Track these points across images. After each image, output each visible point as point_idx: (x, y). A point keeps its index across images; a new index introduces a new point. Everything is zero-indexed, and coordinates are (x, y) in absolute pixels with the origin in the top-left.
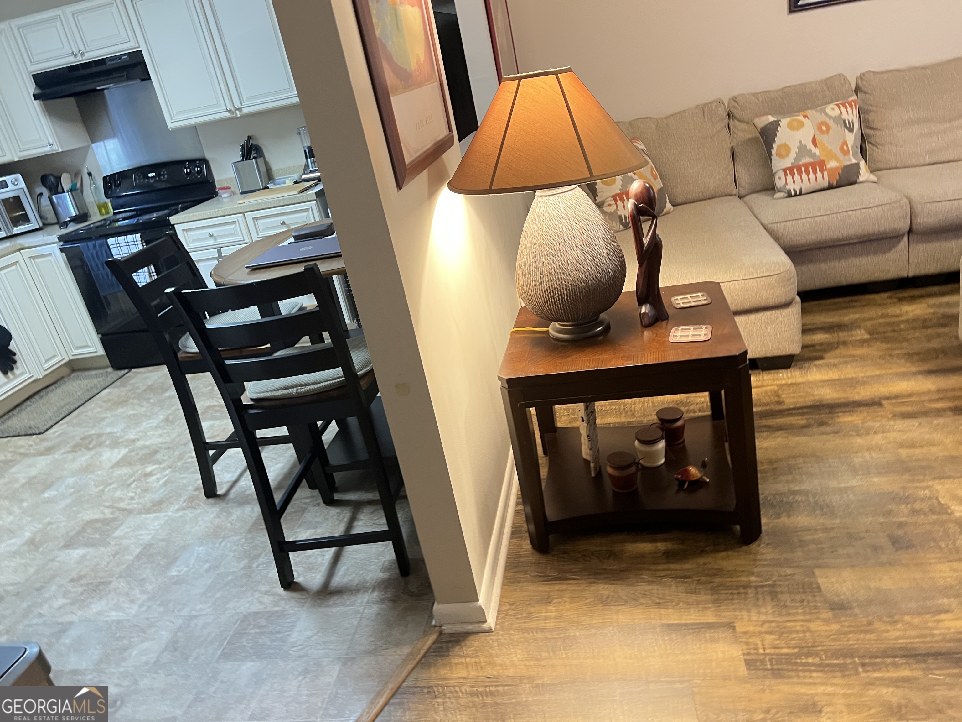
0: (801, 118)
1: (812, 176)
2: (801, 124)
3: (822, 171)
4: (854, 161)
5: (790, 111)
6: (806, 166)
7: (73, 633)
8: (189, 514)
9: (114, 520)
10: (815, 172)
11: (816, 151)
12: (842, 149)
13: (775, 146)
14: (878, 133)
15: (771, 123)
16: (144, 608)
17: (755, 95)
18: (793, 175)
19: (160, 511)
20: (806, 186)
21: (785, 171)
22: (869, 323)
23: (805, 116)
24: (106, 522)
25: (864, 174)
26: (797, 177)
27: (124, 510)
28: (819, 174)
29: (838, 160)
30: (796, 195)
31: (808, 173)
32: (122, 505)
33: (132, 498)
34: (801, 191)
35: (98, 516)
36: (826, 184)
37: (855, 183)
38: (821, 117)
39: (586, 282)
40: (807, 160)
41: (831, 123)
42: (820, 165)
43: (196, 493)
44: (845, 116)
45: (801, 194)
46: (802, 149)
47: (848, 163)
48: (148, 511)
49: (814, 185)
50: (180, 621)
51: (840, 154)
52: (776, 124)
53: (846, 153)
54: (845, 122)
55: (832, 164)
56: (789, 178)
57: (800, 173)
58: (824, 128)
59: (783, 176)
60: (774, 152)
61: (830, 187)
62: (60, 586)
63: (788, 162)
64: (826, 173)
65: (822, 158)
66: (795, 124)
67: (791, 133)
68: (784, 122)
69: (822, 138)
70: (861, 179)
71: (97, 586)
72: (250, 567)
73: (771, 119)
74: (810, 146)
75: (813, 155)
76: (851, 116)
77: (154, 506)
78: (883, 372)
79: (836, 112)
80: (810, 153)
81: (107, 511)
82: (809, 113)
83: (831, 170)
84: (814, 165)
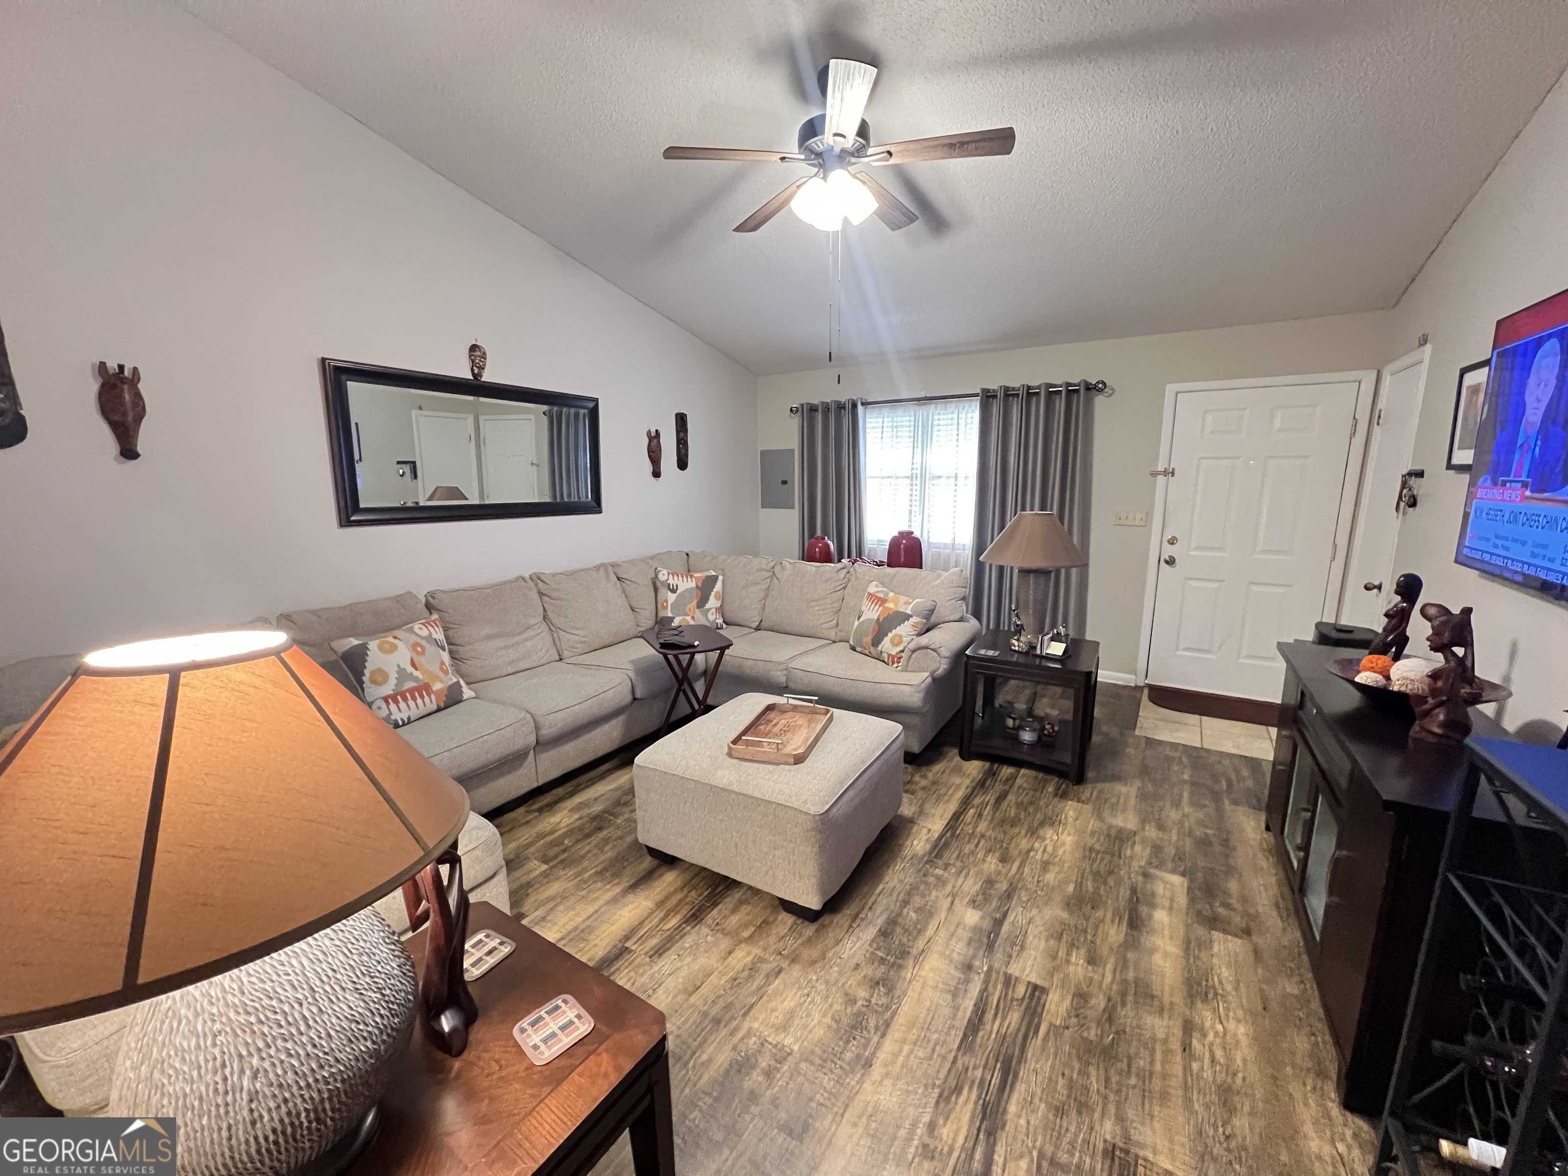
0: (390, 639)
1: (419, 701)
2: (394, 648)
3: (429, 695)
4: (455, 680)
5: (374, 633)
6: (411, 691)
10: (422, 697)
11: (417, 674)
12: (442, 669)
13: (367, 672)
14: (462, 649)
15: (357, 646)
18: (396, 702)
20: (414, 713)
21: (386, 699)
23: (395, 638)
25: (467, 693)
26: (402, 704)
28: (427, 698)
29: (442, 681)
30: (404, 724)
31: (414, 699)
34: (409, 718)
36: (434, 707)
37: (460, 701)
38: (413, 639)
40: (410, 685)
41: (424, 643)
42: (424, 689)
44: (435, 636)
45: (409, 722)
46: (401, 671)
47: (451, 683)
49: (423, 711)
51: (441, 675)
52: (363, 649)
53: (446, 672)
54: (436, 640)
55: (437, 686)
56: (393, 706)
57: (405, 699)
58: (419, 649)
59: (384, 705)
60: (366, 679)
61: (439, 710)
63: (388, 689)
64: (433, 697)
65: (426, 681)
66: (387, 646)
67: (384, 656)
68: (373, 645)
69: (420, 660)
70: (465, 696)
73: (355, 642)
74: (410, 669)
75: (416, 679)
76: (439, 635)
79: (425, 632)
80: (411, 677)
82: (397, 633)
83: (437, 693)
84: (419, 689)
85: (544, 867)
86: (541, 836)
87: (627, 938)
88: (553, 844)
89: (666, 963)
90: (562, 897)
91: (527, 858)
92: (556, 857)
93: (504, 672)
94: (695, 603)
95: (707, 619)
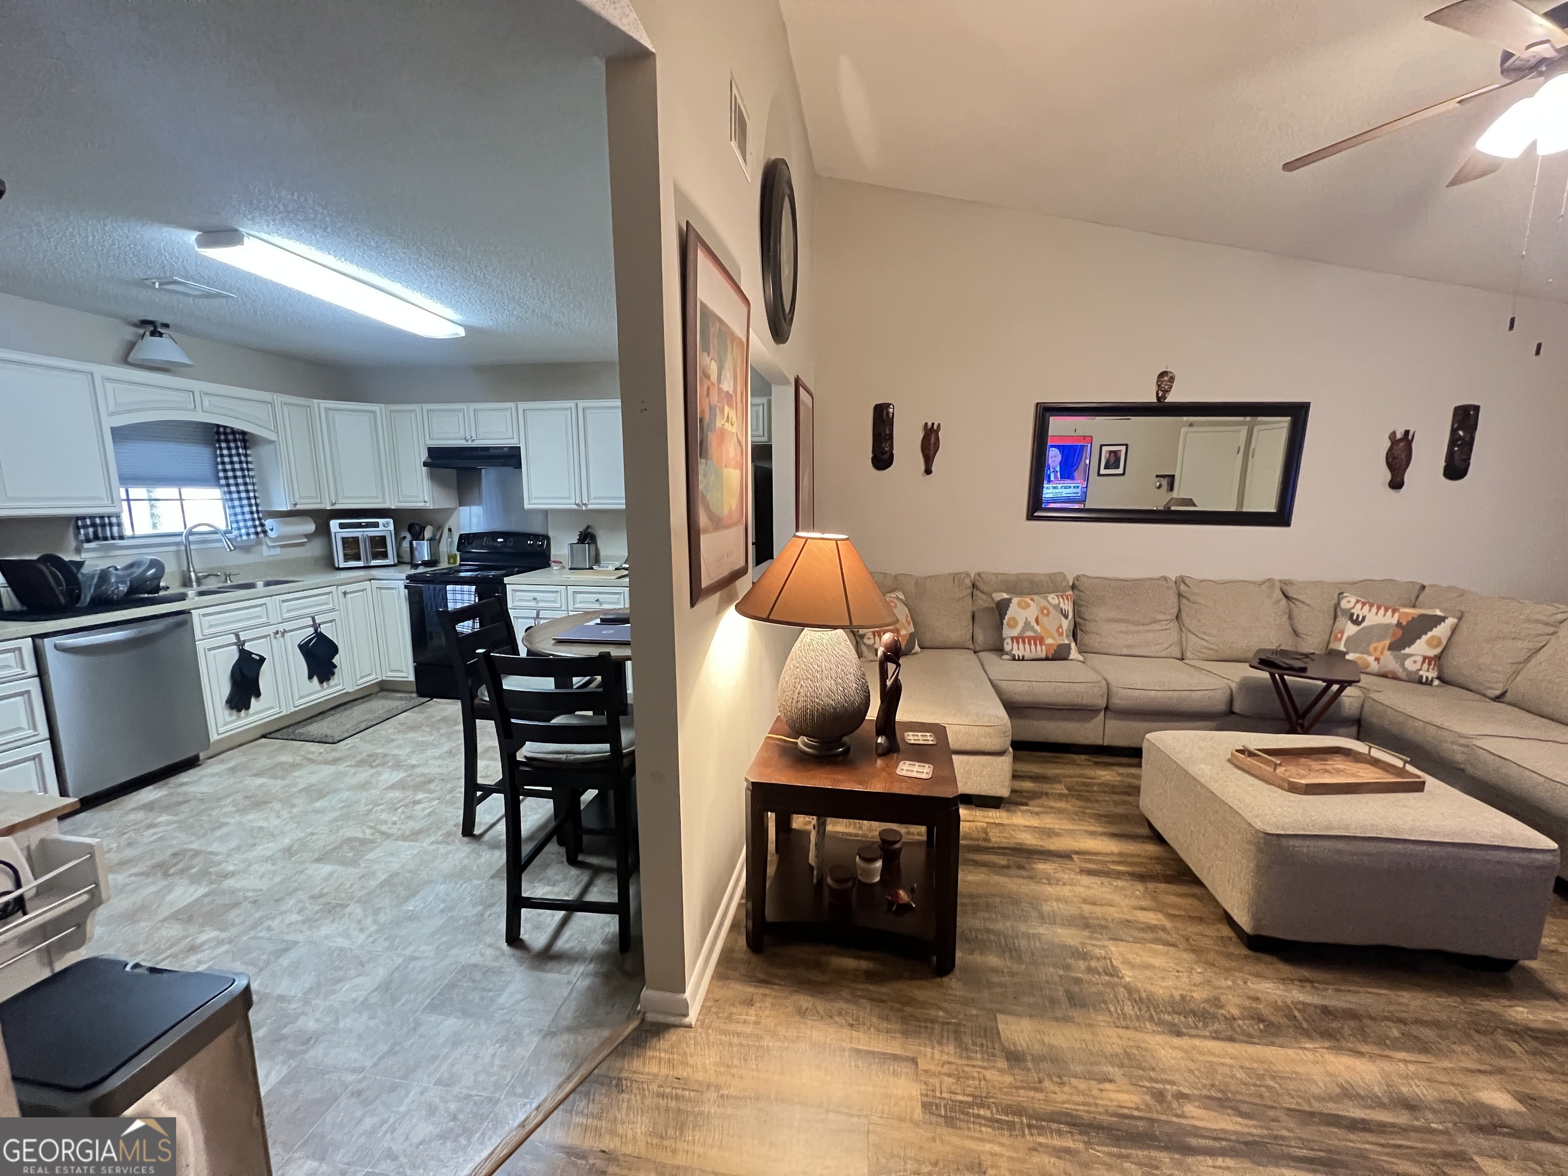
0: (1028, 600)
1: (1033, 647)
2: (1028, 606)
3: (1041, 644)
4: (1067, 642)
5: (1020, 593)
6: (1030, 638)
7: (293, 954)
8: (443, 849)
9: (372, 841)
10: (1036, 645)
11: (1038, 628)
12: (1058, 630)
13: (1007, 617)
14: (1088, 624)
15: (1005, 599)
16: (371, 939)
17: (996, 575)
18: (1018, 643)
19: (416, 841)
20: (1027, 655)
21: (1012, 638)
22: (1068, 780)
23: (1032, 600)
24: (363, 842)
25: (1074, 654)
26: (1021, 645)
27: (383, 833)
28: (1039, 647)
29: (1054, 638)
30: (1019, 660)
31: (1030, 644)
32: (384, 828)
33: (395, 823)
34: (1023, 657)
35: (360, 835)
36: (1044, 656)
37: (1066, 659)
38: (1044, 603)
39: (835, 709)
40: (1029, 634)
41: (1051, 609)
42: (1038, 640)
43: (455, 829)
44: (1062, 605)
45: (1023, 659)
46: (1027, 625)
47: (1062, 642)
48: (405, 838)
49: (1034, 655)
50: (400, 960)
51: (1056, 635)
52: (1009, 601)
53: (1061, 634)
54: (1062, 610)
55: (1049, 641)
56: (1015, 645)
57: (1024, 643)
58: (1045, 612)
59: (1010, 642)
60: (1005, 622)
61: (1047, 659)
62: (300, 901)
63: (1015, 633)
64: (1044, 647)
65: (1042, 634)
66: (1023, 604)
67: (1020, 610)
68: (1015, 600)
69: (1043, 619)
70: (1071, 657)
71: (334, 908)
72: (482, 915)
73: (1005, 596)
74: (1034, 623)
75: (1035, 631)
76: (1068, 607)
77: (412, 834)
78: (1076, 827)
79: (1056, 602)
80: (1033, 629)
81: (368, 831)
82: (1035, 597)
83: (1048, 646)
84: (1035, 639)
85: (1066, 792)
86: (1084, 776)
87: (1077, 853)
88: (1085, 784)
89: (1086, 880)
90: (1060, 811)
91: (1060, 782)
92: (1080, 791)
93: (1118, 652)
94: (1387, 642)
95: (1403, 665)
